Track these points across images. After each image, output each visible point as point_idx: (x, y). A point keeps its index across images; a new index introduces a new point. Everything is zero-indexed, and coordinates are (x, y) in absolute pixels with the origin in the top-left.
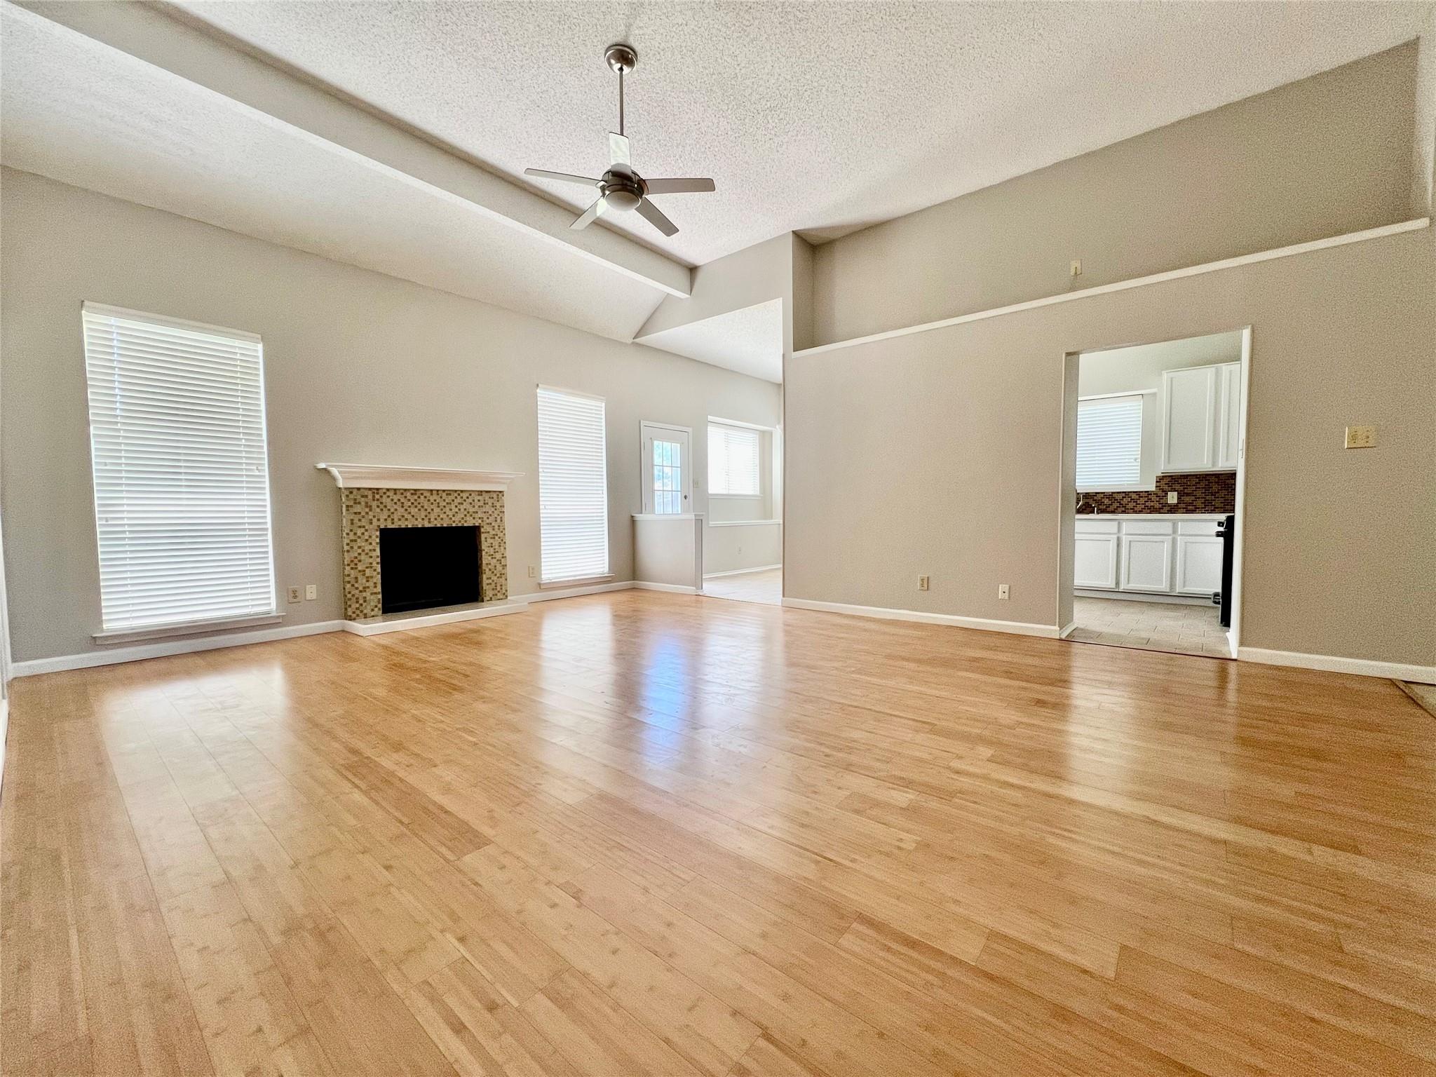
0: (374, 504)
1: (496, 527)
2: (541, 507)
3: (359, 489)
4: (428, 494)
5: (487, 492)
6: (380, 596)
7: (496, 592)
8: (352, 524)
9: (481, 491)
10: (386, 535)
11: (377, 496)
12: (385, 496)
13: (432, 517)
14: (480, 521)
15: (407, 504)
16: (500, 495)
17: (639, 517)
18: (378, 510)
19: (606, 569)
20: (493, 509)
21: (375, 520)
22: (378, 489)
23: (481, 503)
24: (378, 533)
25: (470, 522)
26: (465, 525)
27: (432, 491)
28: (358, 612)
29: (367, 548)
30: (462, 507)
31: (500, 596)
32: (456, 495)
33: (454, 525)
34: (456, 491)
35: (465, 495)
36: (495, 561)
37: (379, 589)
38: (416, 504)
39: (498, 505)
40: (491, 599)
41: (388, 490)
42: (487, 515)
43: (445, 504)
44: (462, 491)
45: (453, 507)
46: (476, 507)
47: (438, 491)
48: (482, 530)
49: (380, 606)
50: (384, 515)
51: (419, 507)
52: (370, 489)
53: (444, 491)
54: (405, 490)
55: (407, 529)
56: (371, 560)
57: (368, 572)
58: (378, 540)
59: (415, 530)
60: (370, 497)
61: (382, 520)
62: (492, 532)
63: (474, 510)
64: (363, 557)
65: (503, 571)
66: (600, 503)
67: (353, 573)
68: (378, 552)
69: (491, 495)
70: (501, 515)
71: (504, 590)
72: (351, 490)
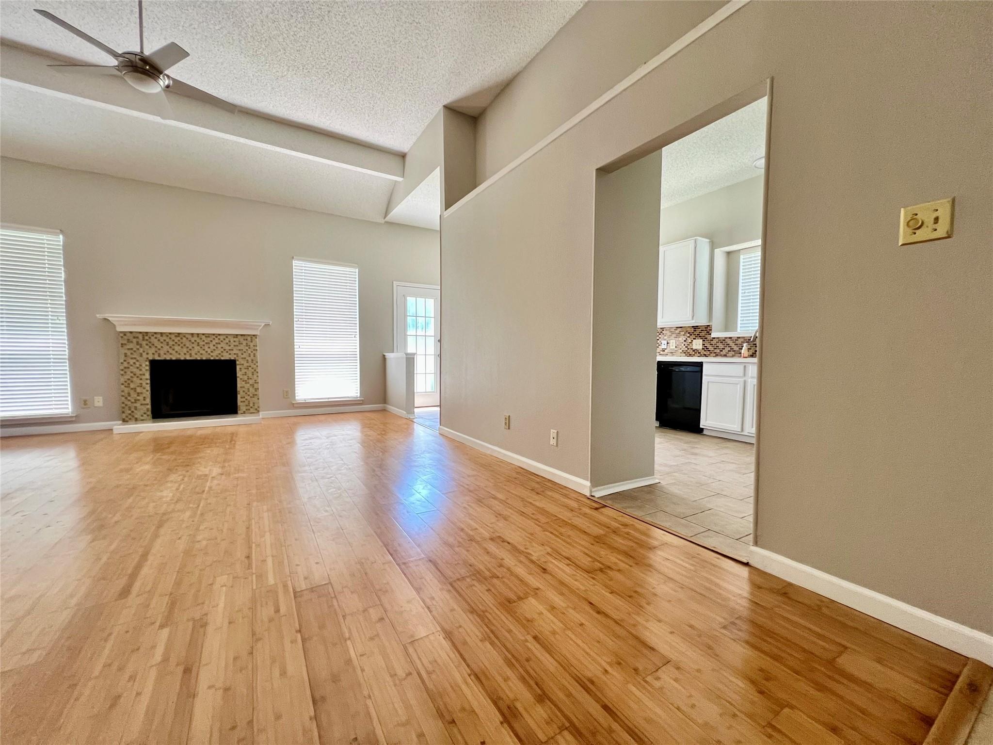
0: (144, 343)
1: (250, 360)
2: (295, 347)
3: (131, 332)
4: (190, 337)
5: (242, 335)
6: (149, 407)
7: (248, 408)
8: (126, 356)
9: (237, 335)
10: (154, 364)
11: (146, 338)
12: (153, 338)
13: (193, 352)
14: (235, 356)
15: (171, 343)
16: (254, 337)
17: (389, 355)
18: (147, 347)
19: (359, 395)
20: (247, 348)
21: (144, 354)
22: (147, 333)
23: (237, 343)
24: (148, 363)
25: (226, 357)
26: (222, 358)
27: (193, 334)
28: (130, 417)
29: (138, 372)
30: (219, 346)
31: (252, 410)
32: (214, 337)
33: (212, 358)
34: (214, 334)
35: (222, 338)
36: (248, 385)
37: (148, 401)
38: (179, 343)
39: (252, 345)
40: (244, 413)
41: (155, 333)
42: (242, 352)
43: (204, 343)
44: (219, 335)
45: (211, 345)
46: (232, 346)
47: (198, 334)
48: (237, 362)
49: (149, 413)
50: (152, 351)
51: (181, 345)
52: (140, 333)
53: (203, 334)
54: (170, 333)
55: (171, 361)
56: (141, 382)
57: (139, 390)
58: (148, 368)
59: (178, 361)
60: (141, 338)
61: (150, 354)
62: (246, 364)
63: (230, 348)
64: (135, 379)
65: (256, 393)
66: (353, 345)
67: (126, 390)
68: (148, 376)
69: (245, 338)
70: (254, 352)
71: (256, 407)
72: (125, 333)
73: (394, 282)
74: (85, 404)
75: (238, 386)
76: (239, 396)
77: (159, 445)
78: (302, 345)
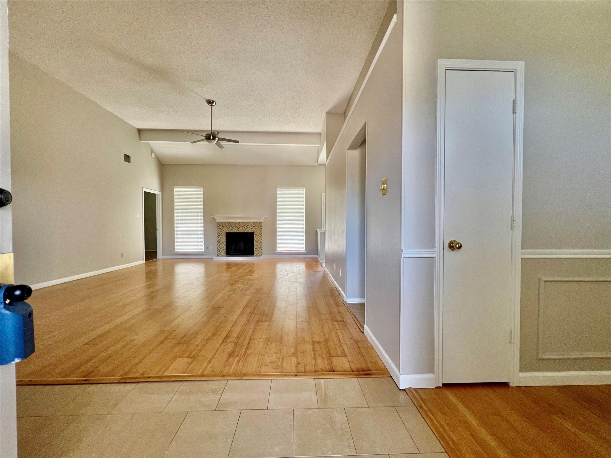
1: (259, 233)
2: (277, 227)
4: (238, 223)
5: (256, 222)
6: (225, 250)
7: (258, 253)
8: (219, 231)
9: (254, 222)
10: (227, 234)
11: (225, 224)
12: (227, 224)
13: (239, 229)
14: (254, 231)
15: (232, 226)
16: (261, 223)
17: (319, 230)
18: (225, 227)
19: (304, 250)
20: (258, 227)
21: (224, 230)
22: (225, 222)
23: (254, 226)
24: (225, 234)
25: (250, 231)
26: (249, 232)
27: (239, 222)
28: (219, 254)
29: (222, 237)
30: (248, 227)
32: (246, 223)
33: (246, 232)
35: (249, 223)
36: (258, 243)
37: (225, 248)
39: (260, 226)
40: (256, 255)
41: (228, 222)
42: (256, 229)
43: (243, 226)
44: (248, 222)
45: (245, 227)
47: (241, 222)
48: (254, 234)
49: (225, 253)
50: (226, 229)
51: (236, 227)
52: (223, 222)
53: (243, 222)
54: (232, 222)
55: (232, 233)
56: (223, 241)
57: (222, 244)
58: (225, 235)
59: (235, 233)
60: (223, 224)
61: (226, 230)
62: (257, 234)
63: (252, 227)
64: (221, 240)
65: (261, 247)
66: (302, 226)
67: (218, 243)
68: (225, 239)
69: (258, 223)
70: (261, 229)
71: (261, 252)
72: (219, 222)
73: (322, 194)
74: (207, 248)
75: (255, 243)
76: (255, 248)
77: (229, 266)
78: (280, 226)
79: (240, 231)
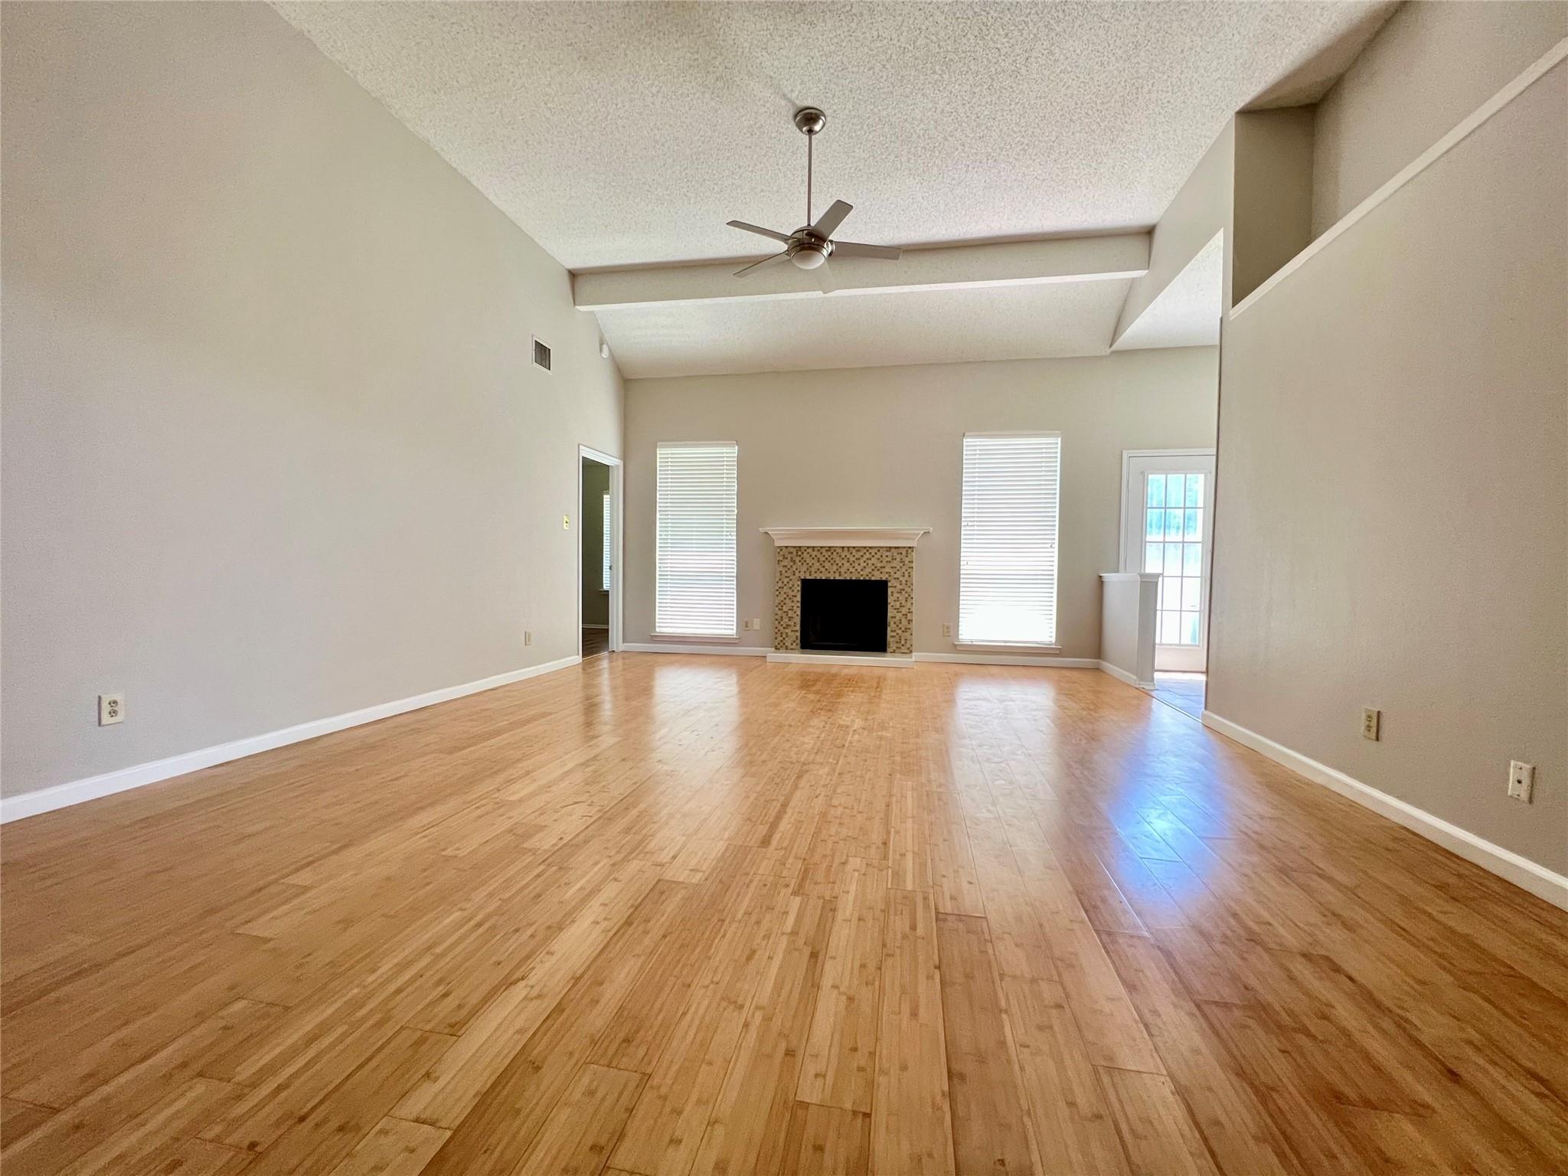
0: (797, 559)
1: (904, 582)
2: (962, 563)
3: (786, 547)
4: (840, 551)
5: (896, 548)
6: (798, 634)
7: (899, 645)
8: (781, 574)
9: (890, 548)
10: (807, 585)
11: (800, 553)
12: (805, 553)
13: (843, 570)
14: (887, 576)
15: (822, 559)
16: (910, 551)
18: (800, 564)
19: (1054, 640)
20: (901, 565)
21: (797, 572)
22: (800, 547)
23: (889, 559)
24: (799, 583)
25: (877, 576)
26: (873, 579)
27: (843, 548)
28: (782, 644)
29: (791, 593)
30: (870, 563)
31: (904, 649)
32: (865, 551)
33: (862, 578)
34: (865, 548)
35: (873, 552)
36: (900, 614)
37: (798, 627)
38: (829, 559)
39: (907, 560)
40: (894, 652)
41: (808, 547)
42: (895, 570)
43: (854, 559)
44: (871, 548)
45: (862, 562)
46: (884, 562)
47: (848, 548)
48: (889, 584)
49: (799, 641)
50: (804, 568)
51: (832, 561)
52: (795, 547)
53: (854, 548)
54: (822, 547)
55: (821, 581)
56: (793, 604)
57: (790, 613)
58: (799, 588)
59: (827, 582)
60: (795, 553)
61: (802, 572)
62: (899, 587)
63: (882, 565)
64: (787, 601)
65: (909, 626)
66: (1047, 559)
67: (779, 612)
68: (799, 598)
69: (900, 551)
70: (909, 570)
71: (908, 646)
72: (781, 548)
73: (1124, 452)
74: (747, 626)
75: (889, 615)
76: (889, 629)
77: (807, 681)
78: (972, 560)
79: (846, 575)
